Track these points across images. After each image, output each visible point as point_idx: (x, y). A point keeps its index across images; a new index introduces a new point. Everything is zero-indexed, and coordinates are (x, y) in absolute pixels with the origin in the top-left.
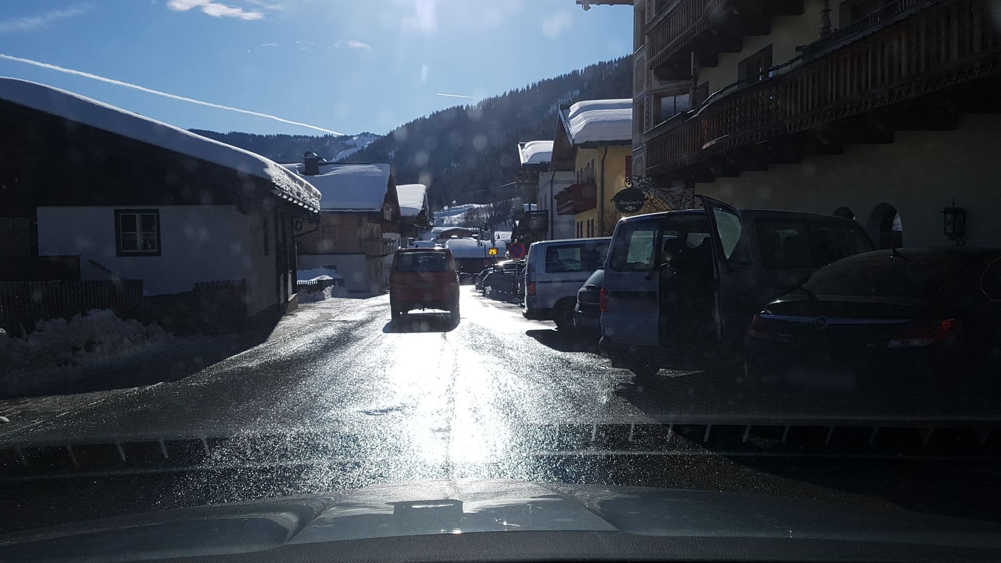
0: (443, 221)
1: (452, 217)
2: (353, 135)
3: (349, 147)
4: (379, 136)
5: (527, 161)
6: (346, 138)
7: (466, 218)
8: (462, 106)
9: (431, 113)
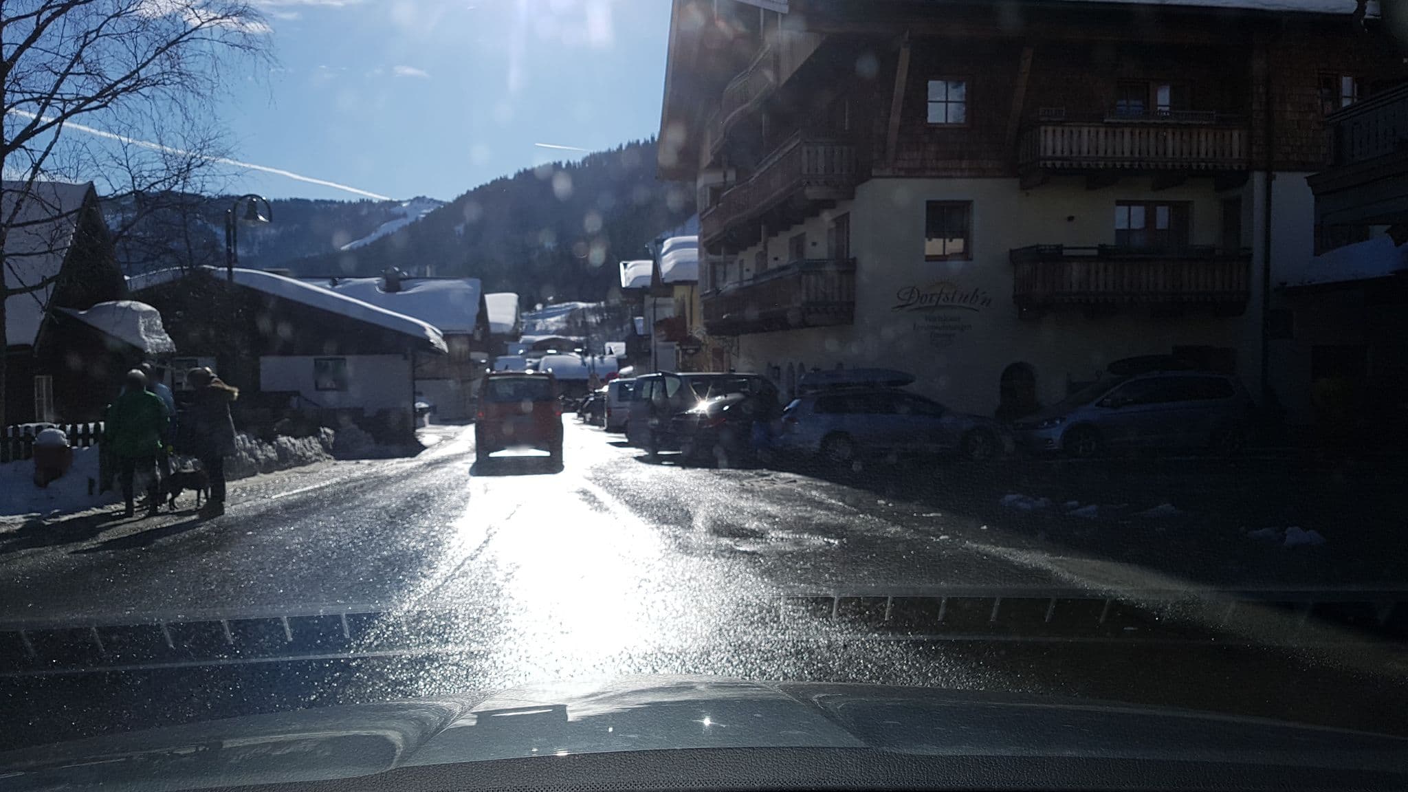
0: (534, 325)
1: (548, 319)
2: (401, 199)
3: (396, 217)
4: (440, 202)
5: (628, 284)
6: (391, 204)
7: (567, 322)
8: (560, 163)
9: (516, 171)
